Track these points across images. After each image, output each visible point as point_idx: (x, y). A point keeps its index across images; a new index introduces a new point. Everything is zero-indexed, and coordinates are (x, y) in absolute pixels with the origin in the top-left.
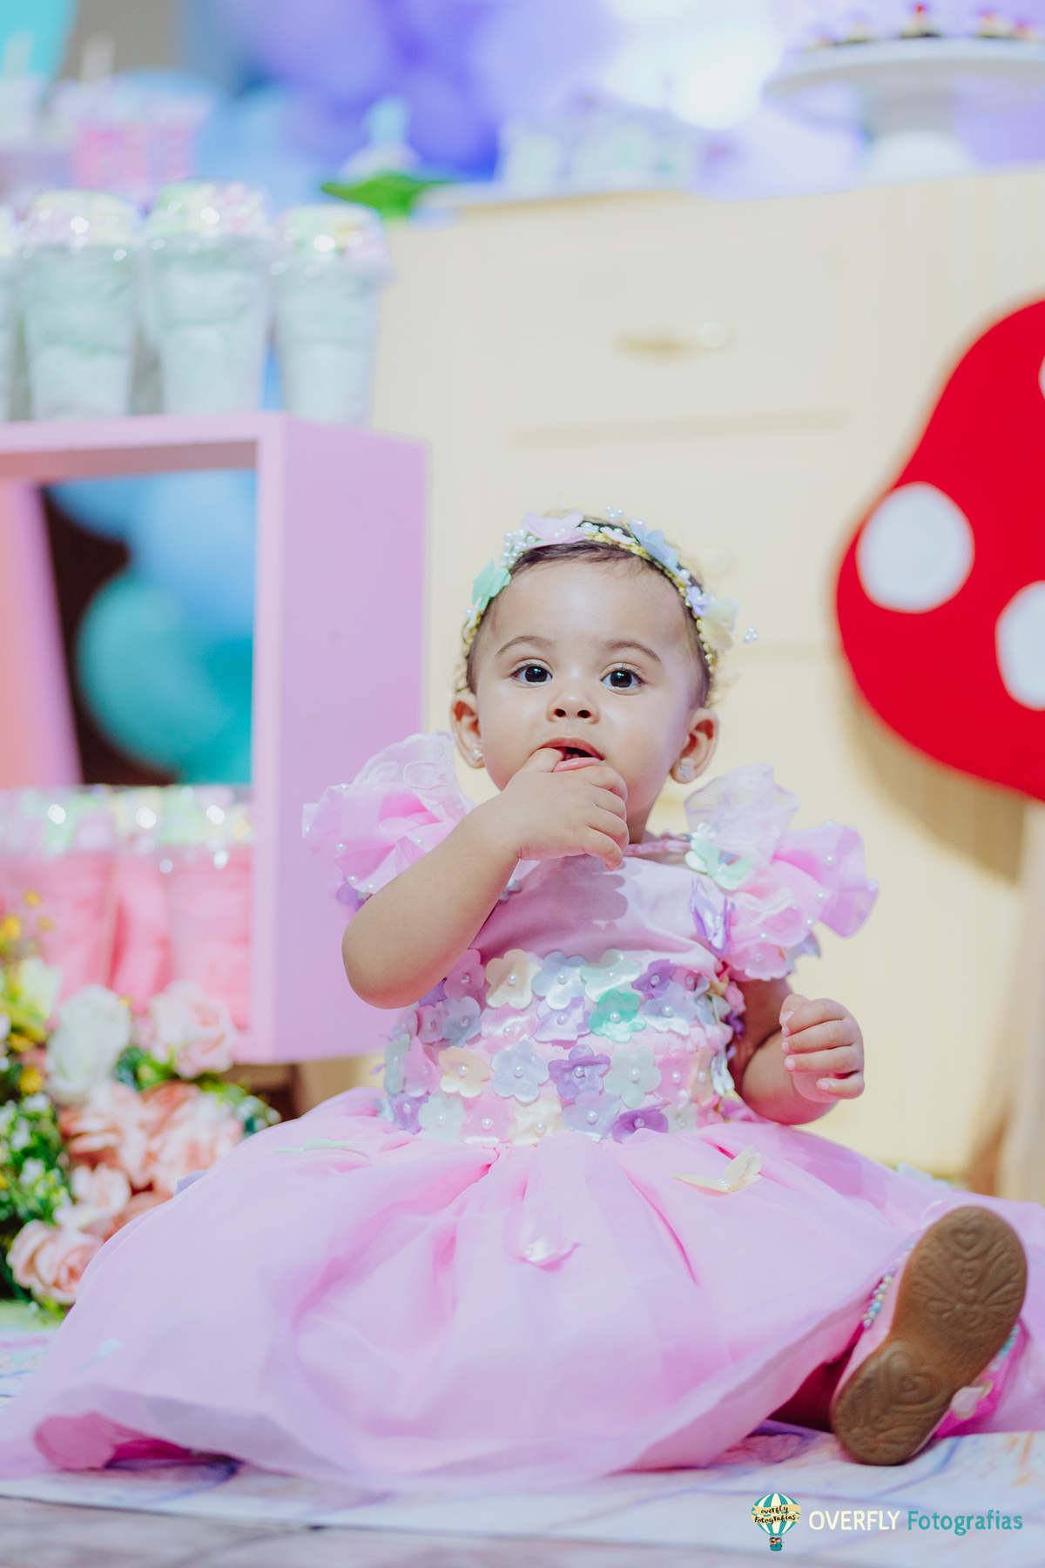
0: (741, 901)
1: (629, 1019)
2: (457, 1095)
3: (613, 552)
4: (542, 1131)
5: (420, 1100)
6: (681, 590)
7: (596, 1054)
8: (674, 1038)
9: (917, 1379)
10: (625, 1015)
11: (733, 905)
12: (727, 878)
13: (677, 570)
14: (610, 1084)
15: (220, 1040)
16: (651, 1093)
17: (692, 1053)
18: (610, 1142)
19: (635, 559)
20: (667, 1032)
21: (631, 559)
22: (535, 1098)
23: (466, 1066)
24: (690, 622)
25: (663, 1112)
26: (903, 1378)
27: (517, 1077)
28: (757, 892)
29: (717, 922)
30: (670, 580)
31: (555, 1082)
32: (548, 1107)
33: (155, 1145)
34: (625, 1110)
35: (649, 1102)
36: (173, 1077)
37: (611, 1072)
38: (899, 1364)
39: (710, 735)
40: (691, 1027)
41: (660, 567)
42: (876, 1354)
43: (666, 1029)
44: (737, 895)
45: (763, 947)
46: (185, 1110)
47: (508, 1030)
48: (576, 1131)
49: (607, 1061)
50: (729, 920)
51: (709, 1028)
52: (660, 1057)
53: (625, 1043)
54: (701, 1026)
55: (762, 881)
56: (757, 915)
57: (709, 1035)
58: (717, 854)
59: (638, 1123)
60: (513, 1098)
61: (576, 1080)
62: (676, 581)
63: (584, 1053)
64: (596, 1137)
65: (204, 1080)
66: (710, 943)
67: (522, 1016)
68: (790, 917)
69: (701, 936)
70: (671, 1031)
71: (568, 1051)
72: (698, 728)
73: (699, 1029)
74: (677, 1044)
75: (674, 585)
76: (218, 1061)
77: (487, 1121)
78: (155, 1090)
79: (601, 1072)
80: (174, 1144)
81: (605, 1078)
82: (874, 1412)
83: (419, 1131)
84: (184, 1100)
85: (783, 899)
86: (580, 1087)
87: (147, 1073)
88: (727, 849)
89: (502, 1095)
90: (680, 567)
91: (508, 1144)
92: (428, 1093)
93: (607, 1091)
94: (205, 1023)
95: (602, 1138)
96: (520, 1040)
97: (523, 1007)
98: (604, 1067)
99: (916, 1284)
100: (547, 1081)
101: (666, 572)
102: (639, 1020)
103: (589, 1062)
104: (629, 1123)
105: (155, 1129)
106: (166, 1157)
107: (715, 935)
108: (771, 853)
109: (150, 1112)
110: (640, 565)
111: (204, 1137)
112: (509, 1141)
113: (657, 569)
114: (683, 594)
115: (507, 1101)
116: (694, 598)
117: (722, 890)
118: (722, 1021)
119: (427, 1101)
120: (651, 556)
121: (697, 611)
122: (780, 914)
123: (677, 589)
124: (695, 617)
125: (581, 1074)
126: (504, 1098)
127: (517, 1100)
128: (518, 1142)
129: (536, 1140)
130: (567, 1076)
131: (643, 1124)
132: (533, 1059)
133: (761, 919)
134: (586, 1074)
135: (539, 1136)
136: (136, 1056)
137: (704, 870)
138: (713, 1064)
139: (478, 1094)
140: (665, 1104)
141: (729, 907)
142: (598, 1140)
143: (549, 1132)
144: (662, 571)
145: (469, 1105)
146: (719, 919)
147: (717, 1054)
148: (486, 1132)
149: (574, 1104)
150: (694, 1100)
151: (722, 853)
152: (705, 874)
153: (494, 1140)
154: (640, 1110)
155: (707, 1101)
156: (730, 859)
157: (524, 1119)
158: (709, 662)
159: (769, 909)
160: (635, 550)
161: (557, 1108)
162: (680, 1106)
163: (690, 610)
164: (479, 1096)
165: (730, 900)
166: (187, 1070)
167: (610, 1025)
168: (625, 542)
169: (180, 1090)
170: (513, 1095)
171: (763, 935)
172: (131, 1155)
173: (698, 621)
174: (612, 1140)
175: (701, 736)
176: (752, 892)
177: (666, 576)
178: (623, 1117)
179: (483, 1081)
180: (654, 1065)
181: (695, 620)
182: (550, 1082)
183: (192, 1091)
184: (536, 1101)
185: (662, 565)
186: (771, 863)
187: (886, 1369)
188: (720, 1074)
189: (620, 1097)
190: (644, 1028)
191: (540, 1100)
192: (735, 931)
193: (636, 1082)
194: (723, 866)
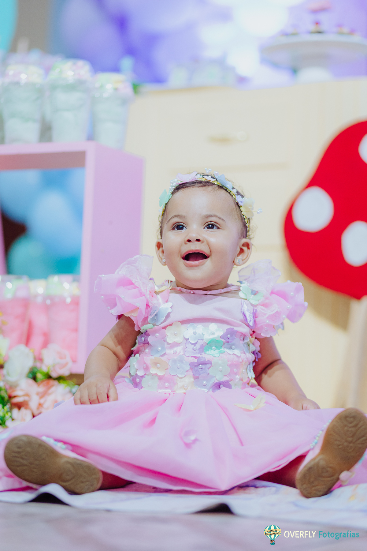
0: (259, 309)
1: (219, 349)
2: (156, 374)
3: (207, 184)
4: (187, 388)
5: (142, 377)
6: (234, 196)
7: (207, 360)
8: (235, 356)
9: (329, 469)
10: (218, 347)
11: (256, 310)
12: (254, 300)
13: (232, 190)
14: (212, 371)
15: (66, 364)
16: (226, 376)
17: (241, 362)
18: (211, 392)
19: (215, 186)
20: (233, 354)
21: (214, 186)
22: (184, 376)
23: (160, 364)
24: (238, 208)
25: (230, 383)
26: (323, 468)
27: (178, 368)
28: (265, 305)
29: (251, 316)
30: (229, 193)
31: (192, 370)
32: (189, 379)
33: (42, 401)
34: (216, 381)
35: (225, 379)
36: (49, 377)
37: (212, 367)
38: (322, 463)
39: (249, 248)
40: (241, 353)
41: (225, 188)
42: (314, 459)
43: (232, 353)
44: (258, 306)
45: (268, 325)
46: (53, 389)
47: (175, 351)
48: (199, 389)
49: (211, 364)
50: (255, 315)
51: (247, 354)
52: (230, 363)
53: (217, 357)
54: (244, 353)
55: (267, 301)
56: (265, 314)
57: (247, 357)
58: (250, 291)
59: (221, 386)
60: (176, 376)
61: (200, 370)
62: (231, 193)
63: (203, 360)
64: (206, 390)
65: (59, 379)
66: (249, 324)
67: (180, 346)
68: (277, 315)
69: (245, 320)
70: (234, 354)
71: (197, 359)
72: (243, 245)
73: (244, 354)
74: (236, 359)
75: (231, 195)
76: (65, 372)
77: (167, 384)
78: (42, 381)
79: (208, 367)
80: (49, 401)
81: (210, 369)
82: (312, 480)
83: (142, 388)
84: (53, 386)
85: (275, 308)
86: (201, 372)
87: (39, 376)
88: (254, 289)
89: (172, 375)
90: (233, 188)
91: (174, 392)
92: (145, 374)
93: (210, 374)
94: (61, 358)
95: (208, 391)
96: (180, 355)
97: (180, 342)
98: (209, 365)
99: (331, 434)
100: (189, 370)
101: (228, 190)
102: (222, 349)
103: (204, 363)
104: (218, 386)
105: (42, 395)
106: (45, 406)
107: (250, 321)
108: (270, 291)
109: (41, 389)
110: (217, 188)
111: (59, 399)
112: (175, 391)
113: (224, 189)
114: (235, 198)
115: (174, 377)
116: (239, 199)
117: (252, 305)
118: (252, 353)
119: (145, 377)
120: (222, 185)
121: (240, 204)
122: (273, 314)
123: (232, 196)
124: (240, 206)
125: (201, 367)
126: (173, 376)
127: (178, 376)
128: (177, 392)
129: (184, 391)
130: (196, 368)
131: (223, 386)
132: (184, 362)
133: (267, 316)
134: (203, 368)
135: (185, 389)
136: (36, 370)
137: (246, 298)
138: (248, 368)
139: (164, 374)
140: (232, 380)
141: (255, 311)
142: (207, 392)
143: (189, 388)
144: (226, 190)
145: (160, 378)
146: (252, 315)
147: (249, 364)
148: (166, 388)
149: (198, 378)
150: (241, 379)
151: (252, 291)
152: (246, 299)
153: (169, 391)
154: (222, 382)
155: (245, 380)
156: (255, 293)
157: (180, 383)
158: (246, 222)
159: (269, 312)
160: (216, 183)
161: (192, 379)
162: (236, 381)
163: (237, 203)
164: (164, 375)
165: (255, 308)
166: (54, 375)
167: (212, 351)
168: (212, 180)
169: (52, 382)
170: (176, 375)
171: (267, 321)
172: (33, 404)
173: (241, 208)
174: (212, 392)
175: (245, 249)
176: (263, 305)
177: (227, 191)
178: (216, 384)
179: (166, 369)
180: (227, 366)
181: (240, 207)
182: (190, 370)
183: (56, 382)
184: (185, 377)
185: (226, 188)
186: (270, 295)
187: (317, 464)
188: (250, 372)
189: (215, 376)
190: (224, 352)
191: (186, 377)
192: (257, 320)
193: (221, 371)
194: (253, 295)
